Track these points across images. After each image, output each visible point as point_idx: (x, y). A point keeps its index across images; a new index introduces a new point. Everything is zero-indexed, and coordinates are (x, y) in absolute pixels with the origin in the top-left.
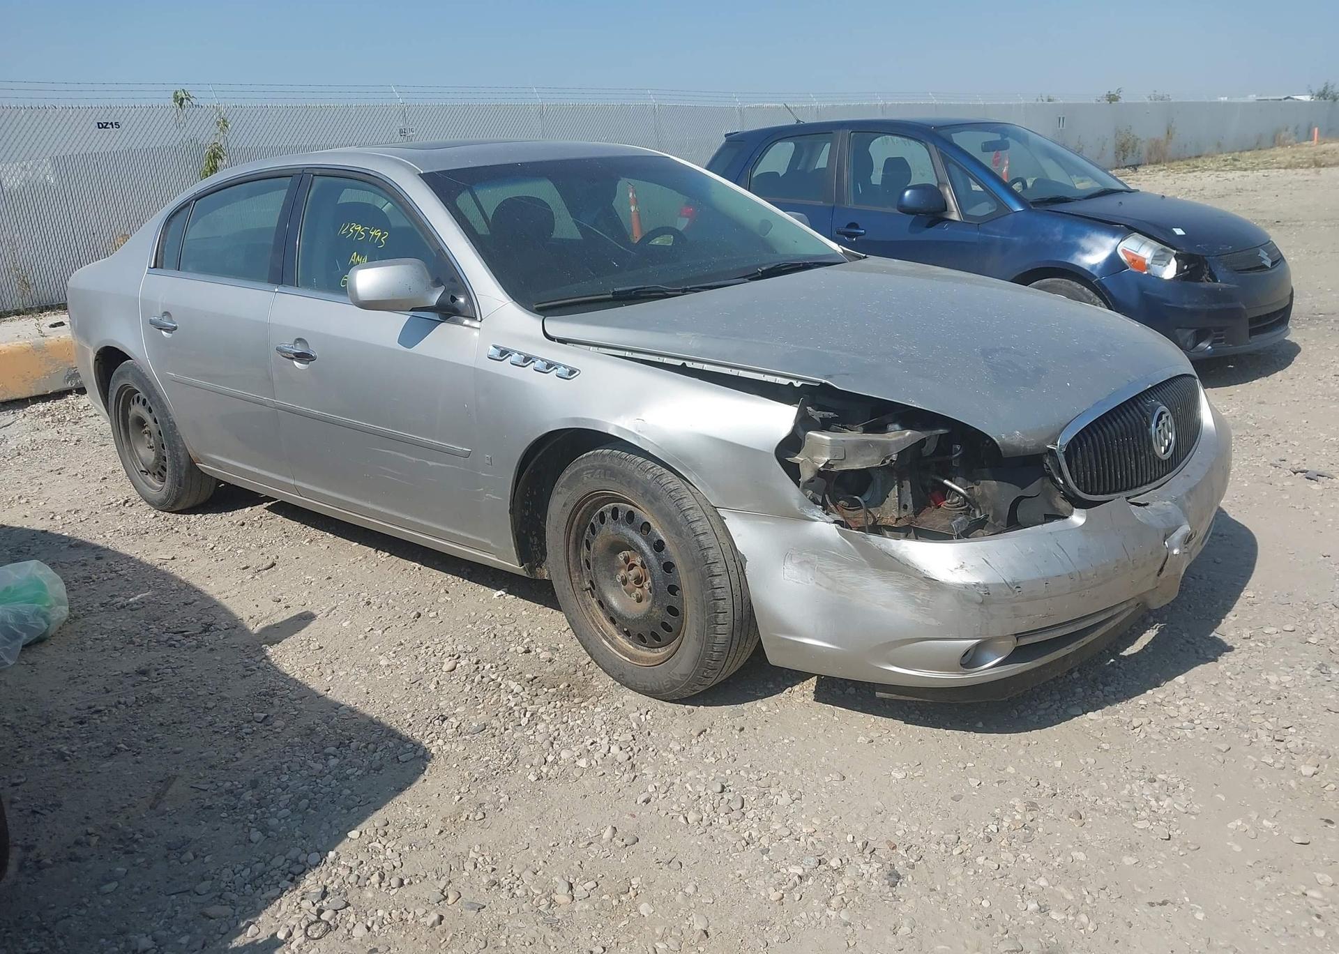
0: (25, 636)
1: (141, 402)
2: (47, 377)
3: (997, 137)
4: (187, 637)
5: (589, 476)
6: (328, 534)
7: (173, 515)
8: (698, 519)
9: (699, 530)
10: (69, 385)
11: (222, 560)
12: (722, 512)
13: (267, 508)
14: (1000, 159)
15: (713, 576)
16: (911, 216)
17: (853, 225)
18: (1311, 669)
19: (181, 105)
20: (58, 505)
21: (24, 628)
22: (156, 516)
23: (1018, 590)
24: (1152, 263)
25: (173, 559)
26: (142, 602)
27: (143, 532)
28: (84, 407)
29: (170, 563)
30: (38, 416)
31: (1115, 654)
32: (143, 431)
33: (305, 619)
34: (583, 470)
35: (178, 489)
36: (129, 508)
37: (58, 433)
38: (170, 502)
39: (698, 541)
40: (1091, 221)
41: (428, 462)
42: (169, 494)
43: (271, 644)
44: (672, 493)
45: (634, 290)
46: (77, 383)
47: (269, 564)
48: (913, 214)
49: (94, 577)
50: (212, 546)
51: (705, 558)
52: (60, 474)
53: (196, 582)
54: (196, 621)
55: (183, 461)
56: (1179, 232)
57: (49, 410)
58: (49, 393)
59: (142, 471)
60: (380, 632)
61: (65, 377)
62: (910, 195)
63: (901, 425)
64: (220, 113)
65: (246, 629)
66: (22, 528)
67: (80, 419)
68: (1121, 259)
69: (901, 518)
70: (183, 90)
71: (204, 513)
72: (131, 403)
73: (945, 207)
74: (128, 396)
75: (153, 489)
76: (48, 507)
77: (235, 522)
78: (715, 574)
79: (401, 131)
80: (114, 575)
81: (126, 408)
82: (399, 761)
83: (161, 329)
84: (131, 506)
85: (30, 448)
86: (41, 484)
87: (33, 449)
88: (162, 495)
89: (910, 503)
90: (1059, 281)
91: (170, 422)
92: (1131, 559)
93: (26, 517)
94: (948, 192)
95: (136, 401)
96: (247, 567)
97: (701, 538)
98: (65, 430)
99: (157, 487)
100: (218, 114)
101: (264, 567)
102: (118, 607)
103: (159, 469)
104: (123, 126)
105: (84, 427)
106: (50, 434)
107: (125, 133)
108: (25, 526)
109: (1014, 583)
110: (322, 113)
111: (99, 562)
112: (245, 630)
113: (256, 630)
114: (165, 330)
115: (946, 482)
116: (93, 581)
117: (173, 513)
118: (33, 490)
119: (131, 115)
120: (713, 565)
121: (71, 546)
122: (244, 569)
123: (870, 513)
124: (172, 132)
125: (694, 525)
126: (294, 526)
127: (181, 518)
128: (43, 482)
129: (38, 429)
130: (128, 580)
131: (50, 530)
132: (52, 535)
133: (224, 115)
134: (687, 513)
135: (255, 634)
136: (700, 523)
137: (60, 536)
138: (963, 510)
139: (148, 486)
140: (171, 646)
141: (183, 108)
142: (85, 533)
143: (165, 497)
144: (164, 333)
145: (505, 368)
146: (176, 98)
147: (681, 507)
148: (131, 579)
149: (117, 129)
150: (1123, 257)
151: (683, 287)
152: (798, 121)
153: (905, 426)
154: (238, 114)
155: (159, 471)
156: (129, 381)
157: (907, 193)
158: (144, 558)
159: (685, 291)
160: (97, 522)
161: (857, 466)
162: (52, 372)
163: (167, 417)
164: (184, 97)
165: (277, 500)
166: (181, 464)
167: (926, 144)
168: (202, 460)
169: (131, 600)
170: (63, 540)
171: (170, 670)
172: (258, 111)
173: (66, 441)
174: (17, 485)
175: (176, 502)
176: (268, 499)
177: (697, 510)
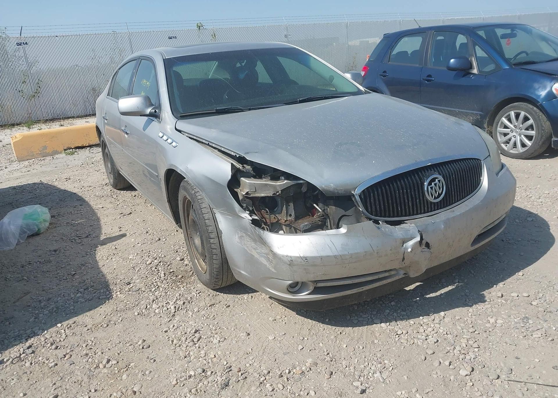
0: (28, 232)
3: (509, 31)
8: (207, 212)
9: (206, 218)
11: (117, 210)
12: (215, 211)
14: (511, 42)
15: (210, 238)
16: (454, 72)
17: (429, 76)
18: (519, 318)
19: (199, 29)
21: (29, 230)
22: (111, 191)
23: (306, 260)
27: (102, 196)
29: (100, 209)
31: (422, 296)
33: (124, 235)
35: (115, 181)
38: (114, 185)
40: (542, 74)
41: (151, 178)
43: (102, 245)
44: (199, 200)
45: (226, 108)
48: (456, 71)
51: (207, 230)
54: (88, 233)
59: (110, 173)
63: (284, 178)
65: (99, 238)
68: (553, 93)
69: (287, 220)
71: (127, 191)
73: (471, 67)
75: (112, 180)
77: (133, 195)
78: (211, 237)
79: (285, 36)
81: (105, 149)
82: (99, 298)
89: (293, 214)
90: (522, 104)
92: (376, 252)
93: (75, 187)
94: (473, 59)
96: (122, 213)
97: (206, 221)
100: (213, 32)
101: (128, 214)
102: (71, 224)
107: (178, 40)
109: (304, 257)
113: (103, 239)
114: (106, 120)
115: (315, 205)
117: (117, 189)
119: (181, 33)
120: (211, 233)
122: (120, 214)
123: (276, 216)
124: (196, 39)
125: (204, 215)
127: (119, 192)
134: (202, 209)
135: (101, 240)
136: (207, 215)
138: (321, 219)
142: (86, 195)
146: (197, 26)
147: (201, 206)
149: (176, 39)
150: (555, 92)
151: (249, 108)
152: (420, 27)
153: (287, 179)
154: (220, 31)
156: (103, 139)
157: (452, 61)
158: (94, 207)
159: (250, 110)
160: (92, 191)
161: (263, 195)
164: (201, 25)
166: (116, 171)
168: (119, 170)
169: (77, 222)
172: (228, 30)
175: (116, 186)
177: (207, 209)
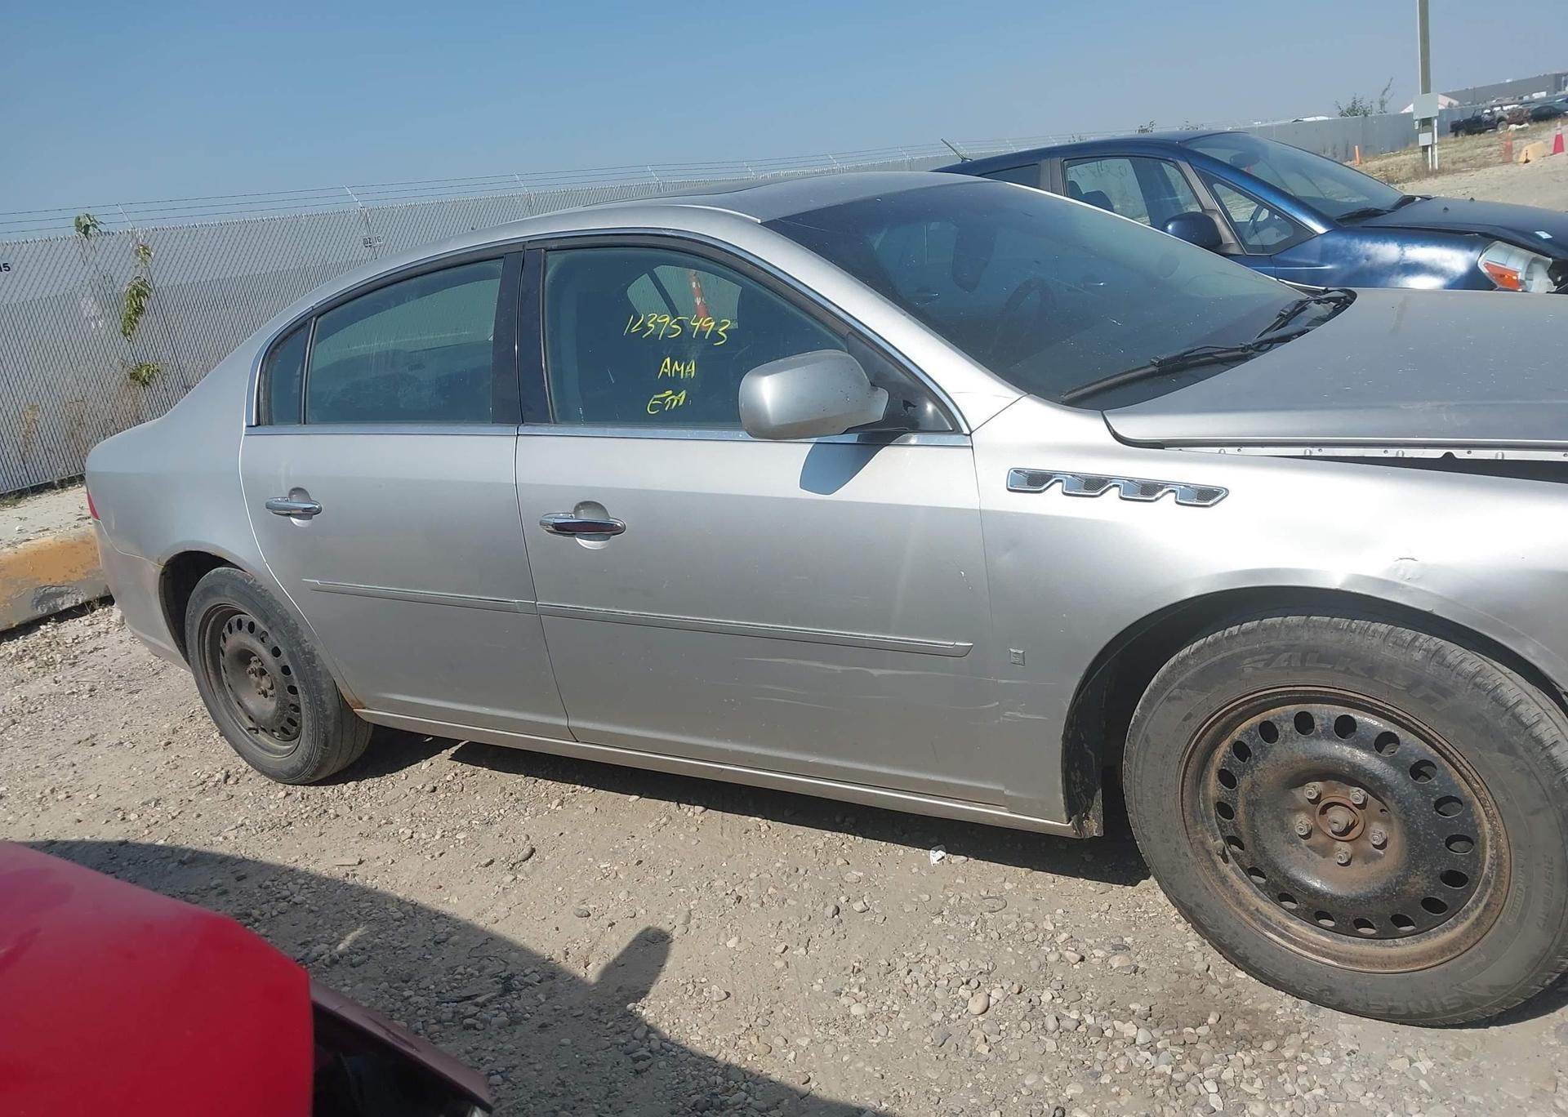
1: (245, 628)
2: (8, 604)
4: (483, 1005)
5: (1260, 665)
6: (578, 787)
7: (312, 788)
10: (41, 611)
11: (441, 855)
13: (454, 758)
19: (86, 233)
20: (121, 796)
22: (288, 794)
24: (1526, 279)
25: (360, 862)
26: (358, 948)
27: (284, 823)
28: (74, 639)
29: (360, 870)
30: (12, 661)
32: (249, 669)
33: (655, 942)
34: (1242, 656)
35: (323, 750)
36: (235, 786)
37: (56, 683)
38: (309, 771)
39: (1550, 758)
41: (871, 671)
42: (309, 760)
43: (637, 999)
45: (1181, 356)
46: (49, 608)
47: (527, 851)
49: (256, 913)
50: (408, 832)
52: (94, 744)
53: (425, 898)
54: (477, 973)
55: (330, 708)
56: (1545, 235)
57: (24, 651)
58: (14, 626)
59: (250, 729)
60: (802, 950)
61: (33, 601)
62: (1173, 228)
64: (137, 240)
65: (574, 977)
66: (82, 842)
67: (76, 657)
68: (1485, 276)
70: (87, 215)
71: (357, 780)
72: (226, 630)
73: (1219, 239)
74: (222, 619)
75: (274, 753)
76: (105, 800)
77: (420, 787)
79: (365, 241)
80: (283, 905)
81: (217, 637)
83: (288, 515)
84: (237, 782)
85: (25, 711)
86: (74, 765)
87: (29, 712)
88: (296, 761)
91: (304, 653)
93: (80, 821)
94: (1219, 220)
95: (235, 628)
96: (492, 862)
98: (64, 677)
99: (279, 752)
100: (134, 241)
101: (520, 857)
102: (327, 962)
103: (284, 723)
104: (15, 268)
105: (89, 669)
106: (42, 685)
107: (18, 276)
108: (87, 838)
110: (265, 229)
111: (244, 885)
112: (574, 982)
113: (592, 974)
114: (294, 516)
116: (256, 920)
117: (310, 785)
118: (65, 776)
119: (22, 253)
121: (182, 863)
122: (487, 865)
124: (79, 269)
126: (515, 781)
127: (329, 791)
128: (75, 760)
129: (23, 681)
130: (312, 911)
131: (131, 839)
132: (137, 846)
133: (143, 241)
135: (596, 984)
137: (152, 849)
139: (263, 748)
140: (467, 1027)
141: (89, 237)
142: (194, 836)
143: (300, 765)
144: (294, 520)
145: (1052, 503)
146: (78, 225)
148: (316, 909)
149: (7, 272)
150: (1484, 270)
154: (160, 238)
155: (287, 727)
156: (228, 599)
158: (312, 868)
160: (199, 816)
162: (14, 597)
163: (300, 645)
164: (89, 223)
165: (457, 742)
166: (328, 713)
167: (1176, 163)
168: (366, 704)
169: (341, 947)
170: (164, 854)
171: (499, 1077)
172: (184, 233)
173: (73, 693)
174: (38, 771)
175: (319, 770)
176: (448, 743)
